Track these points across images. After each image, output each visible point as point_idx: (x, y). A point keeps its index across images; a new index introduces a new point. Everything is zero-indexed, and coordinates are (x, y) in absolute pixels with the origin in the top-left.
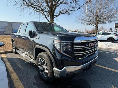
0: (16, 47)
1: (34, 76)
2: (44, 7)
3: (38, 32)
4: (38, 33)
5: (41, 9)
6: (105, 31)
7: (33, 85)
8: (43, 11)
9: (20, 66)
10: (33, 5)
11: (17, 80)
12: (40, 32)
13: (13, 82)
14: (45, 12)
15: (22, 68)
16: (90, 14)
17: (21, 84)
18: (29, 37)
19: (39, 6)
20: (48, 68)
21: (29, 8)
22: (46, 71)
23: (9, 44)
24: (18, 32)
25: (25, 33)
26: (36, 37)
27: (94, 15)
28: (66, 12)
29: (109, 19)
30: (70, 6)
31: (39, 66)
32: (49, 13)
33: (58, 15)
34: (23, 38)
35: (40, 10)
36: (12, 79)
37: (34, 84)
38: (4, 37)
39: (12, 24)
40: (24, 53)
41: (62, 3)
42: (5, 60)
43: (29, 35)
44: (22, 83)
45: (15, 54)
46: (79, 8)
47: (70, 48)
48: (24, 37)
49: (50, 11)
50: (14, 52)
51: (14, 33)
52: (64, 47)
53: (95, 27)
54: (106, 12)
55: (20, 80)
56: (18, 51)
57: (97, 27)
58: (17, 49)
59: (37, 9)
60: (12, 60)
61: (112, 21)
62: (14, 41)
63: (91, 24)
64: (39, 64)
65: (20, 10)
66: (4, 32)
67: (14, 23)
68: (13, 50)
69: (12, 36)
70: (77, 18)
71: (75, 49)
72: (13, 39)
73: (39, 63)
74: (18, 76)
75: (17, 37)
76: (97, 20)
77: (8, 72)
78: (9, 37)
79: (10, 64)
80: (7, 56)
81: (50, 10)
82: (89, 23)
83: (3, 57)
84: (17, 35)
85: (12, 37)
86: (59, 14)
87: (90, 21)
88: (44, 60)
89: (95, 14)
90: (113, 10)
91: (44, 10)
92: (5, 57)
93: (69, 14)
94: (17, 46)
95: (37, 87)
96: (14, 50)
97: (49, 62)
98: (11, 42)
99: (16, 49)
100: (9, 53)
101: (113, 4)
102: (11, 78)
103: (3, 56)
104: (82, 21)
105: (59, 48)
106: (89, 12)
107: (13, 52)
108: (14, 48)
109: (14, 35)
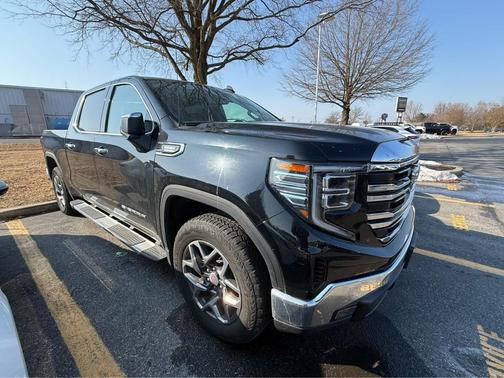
0: (71, 188)
1: (166, 313)
2: (169, 32)
3: (173, 123)
4: (174, 127)
5: (156, 38)
6: (366, 122)
7: (169, 366)
8: (165, 45)
9: (98, 272)
10: (122, 20)
11: (93, 347)
12: (182, 124)
13: (72, 359)
14: (172, 51)
15: (108, 281)
16: (327, 65)
17: (116, 367)
18: (131, 148)
19: (148, 26)
20: (237, 290)
21: (107, 30)
22: (229, 300)
23: (37, 176)
24: (73, 124)
25: (106, 131)
26: (168, 148)
27: (339, 67)
28: (248, 54)
29: (385, 84)
30: (265, 31)
31: (187, 275)
32: (187, 55)
33: (222, 65)
34: (99, 150)
35: (155, 41)
36: (65, 346)
37: (177, 359)
38: (16, 148)
39: (42, 98)
40: (108, 214)
41: (235, 16)
42: (24, 245)
43: (129, 139)
44: (118, 361)
45: (66, 217)
46: (297, 40)
47: (348, 198)
48: (103, 146)
49: (192, 49)
50: (63, 209)
51: (53, 131)
52: (327, 193)
53: (342, 109)
54: (376, 59)
55: (108, 344)
56: (78, 206)
57: (347, 110)
58: (76, 198)
59: (141, 35)
60: (57, 246)
61: (392, 90)
62: (56, 166)
63: (328, 97)
64: (187, 266)
65: (69, 37)
66: (13, 126)
67: (52, 93)
68: (56, 199)
69: (48, 142)
70: (285, 76)
71: (370, 199)
72: (51, 154)
73: (190, 264)
74: (93, 322)
75: (69, 145)
76: (348, 86)
77: (46, 306)
78: (33, 148)
79: (49, 264)
80: (33, 227)
81: (192, 42)
82: (323, 95)
83: (13, 233)
84: (69, 141)
85: (48, 148)
86: (227, 61)
87: (326, 87)
88: (216, 250)
89: (341, 66)
90: (397, 54)
91: (170, 42)
92: (26, 232)
93: (260, 61)
94: (75, 185)
95: (192, 372)
96: (63, 202)
97: (242, 264)
98: (46, 165)
99: (69, 199)
100: (40, 213)
101: (396, 32)
102: (61, 339)
103: (17, 229)
104: (302, 89)
105: (304, 198)
106: (325, 59)
107: (59, 209)
108: (60, 194)
109: (57, 138)
